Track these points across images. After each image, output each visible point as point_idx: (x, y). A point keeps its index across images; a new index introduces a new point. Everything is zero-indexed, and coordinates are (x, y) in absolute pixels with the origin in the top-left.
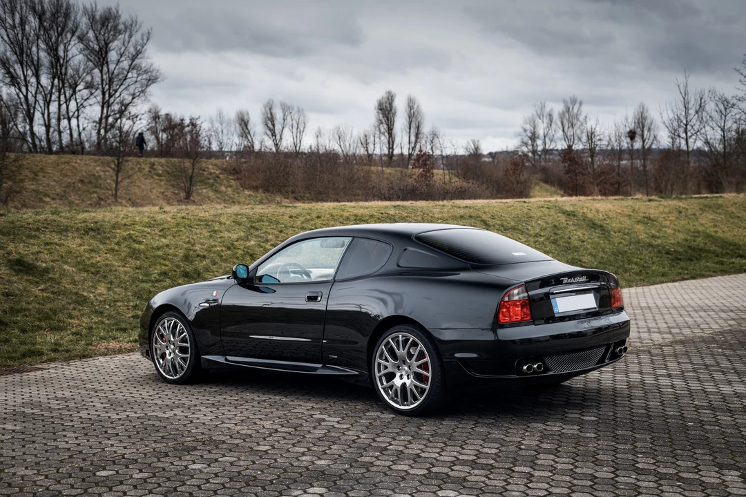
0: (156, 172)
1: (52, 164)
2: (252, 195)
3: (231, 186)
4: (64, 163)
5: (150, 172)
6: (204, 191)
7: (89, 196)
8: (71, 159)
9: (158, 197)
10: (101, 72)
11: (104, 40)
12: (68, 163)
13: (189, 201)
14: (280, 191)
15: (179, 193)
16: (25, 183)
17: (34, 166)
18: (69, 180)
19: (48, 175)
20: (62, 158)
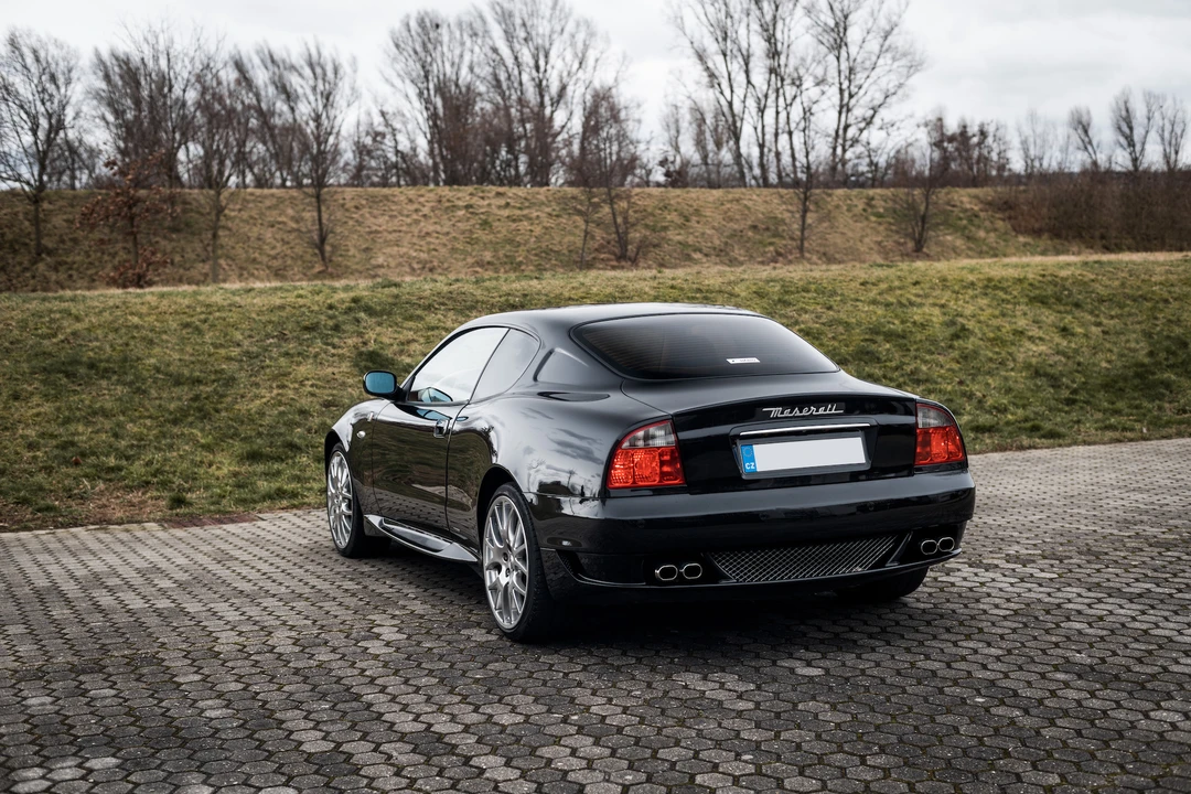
0: (875, 210)
1: (714, 203)
2: (1029, 244)
3: (995, 230)
4: (731, 201)
5: (864, 210)
6: (949, 238)
7: (761, 250)
8: (743, 194)
9: (871, 249)
10: (838, 58)
11: (842, 11)
12: (737, 201)
13: (919, 254)
14: (1080, 236)
15: (905, 243)
16: (669, 233)
17: (686, 207)
18: (736, 227)
19: (704, 220)
20: (729, 193)
